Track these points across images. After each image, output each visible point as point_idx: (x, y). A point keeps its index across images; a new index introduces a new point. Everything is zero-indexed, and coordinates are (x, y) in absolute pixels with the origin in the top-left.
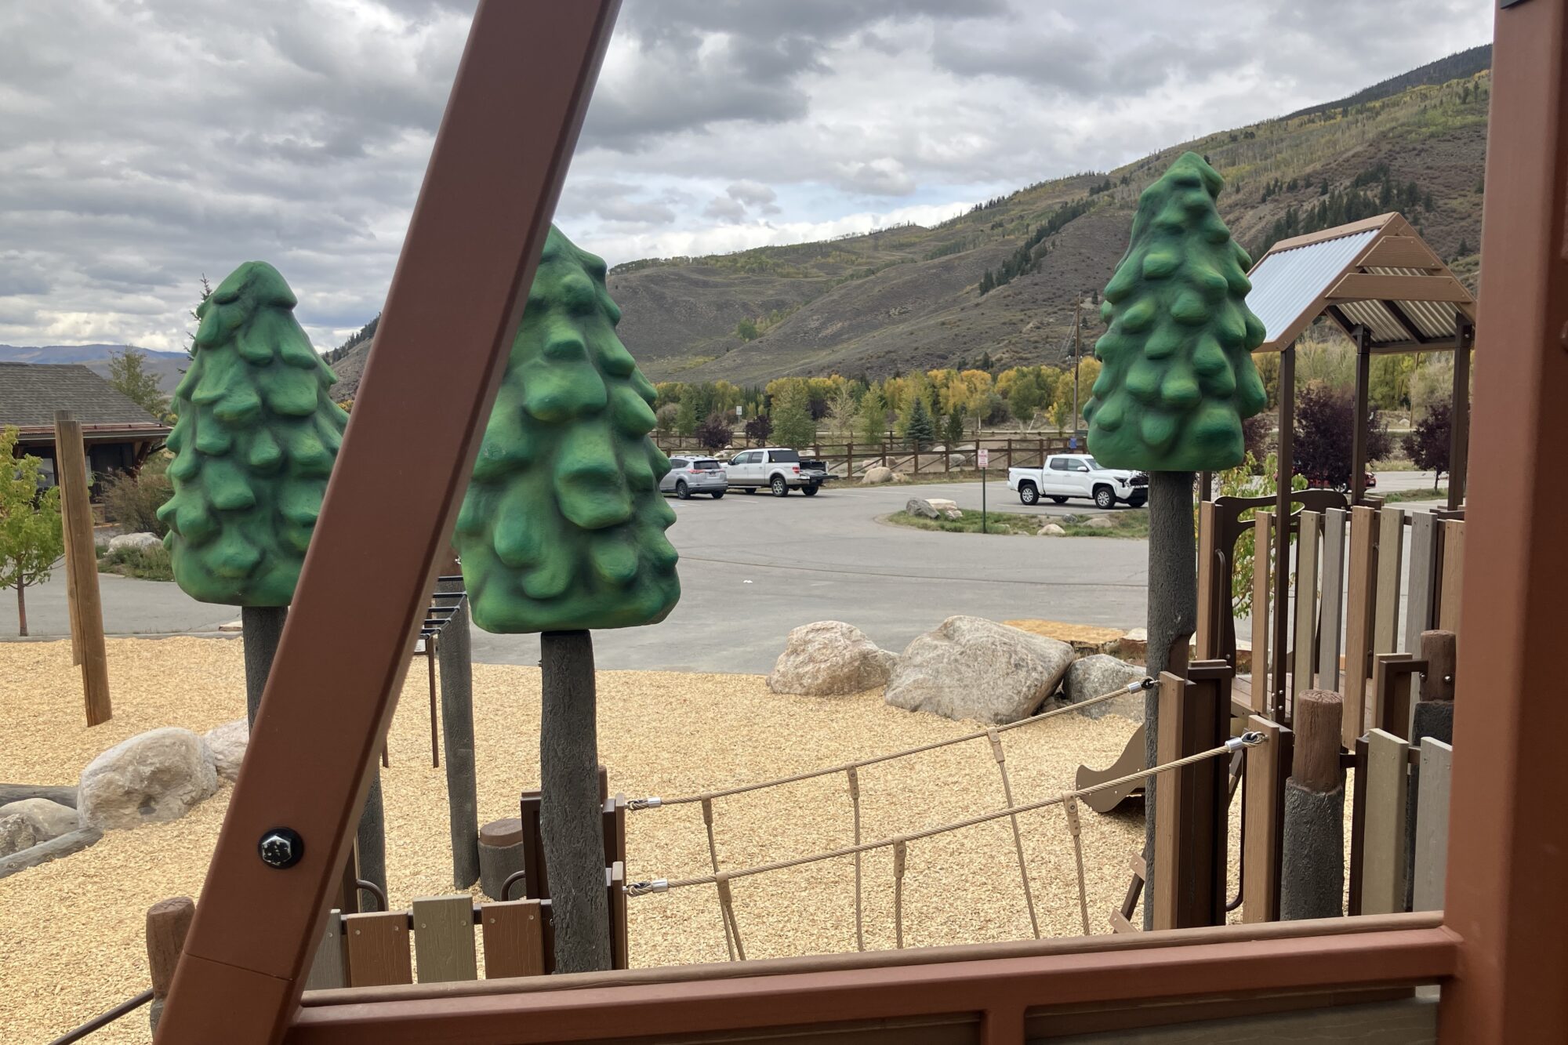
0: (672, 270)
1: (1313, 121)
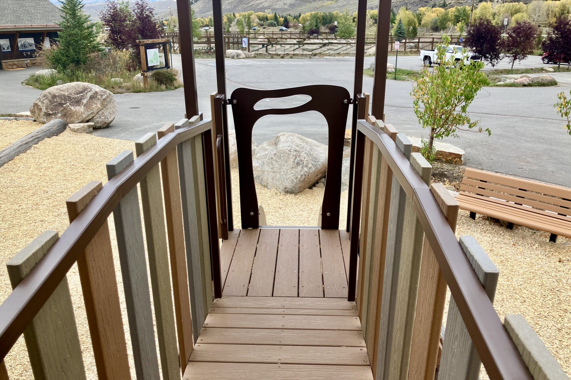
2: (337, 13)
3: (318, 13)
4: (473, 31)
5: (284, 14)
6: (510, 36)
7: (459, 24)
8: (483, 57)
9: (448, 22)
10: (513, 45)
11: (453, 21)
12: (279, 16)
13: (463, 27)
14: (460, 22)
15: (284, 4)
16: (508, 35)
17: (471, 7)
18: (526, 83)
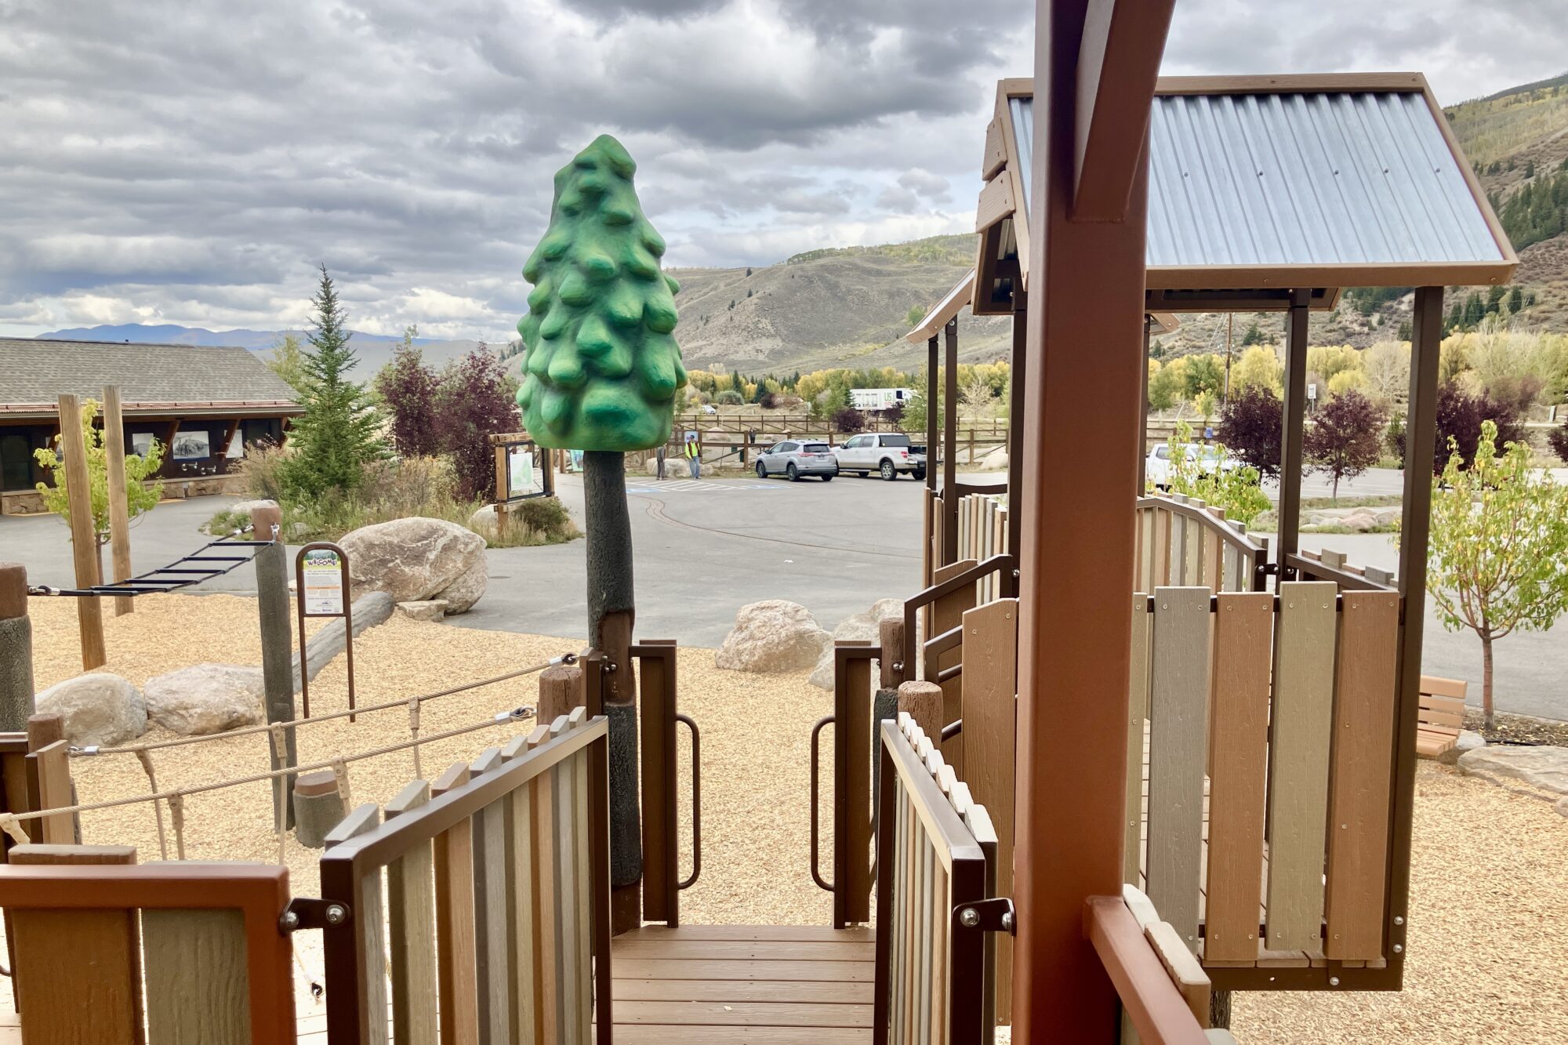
0: (847, 259)
1: (1520, 101)
2: (890, 372)
3: (843, 372)
4: (1234, 413)
5: (758, 375)
6: (1322, 424)
7: (1201, 398)
8: (1264, 471)
9: (1171, 392)
10: (1330, 445)
11: (1183, 390)
12: (744, 380)
13: (1209, 403)
14: (1202, 393)
15: (757, 351)
16: (1315, 423)
17: (1225, 356)
18: (1366, 526)
